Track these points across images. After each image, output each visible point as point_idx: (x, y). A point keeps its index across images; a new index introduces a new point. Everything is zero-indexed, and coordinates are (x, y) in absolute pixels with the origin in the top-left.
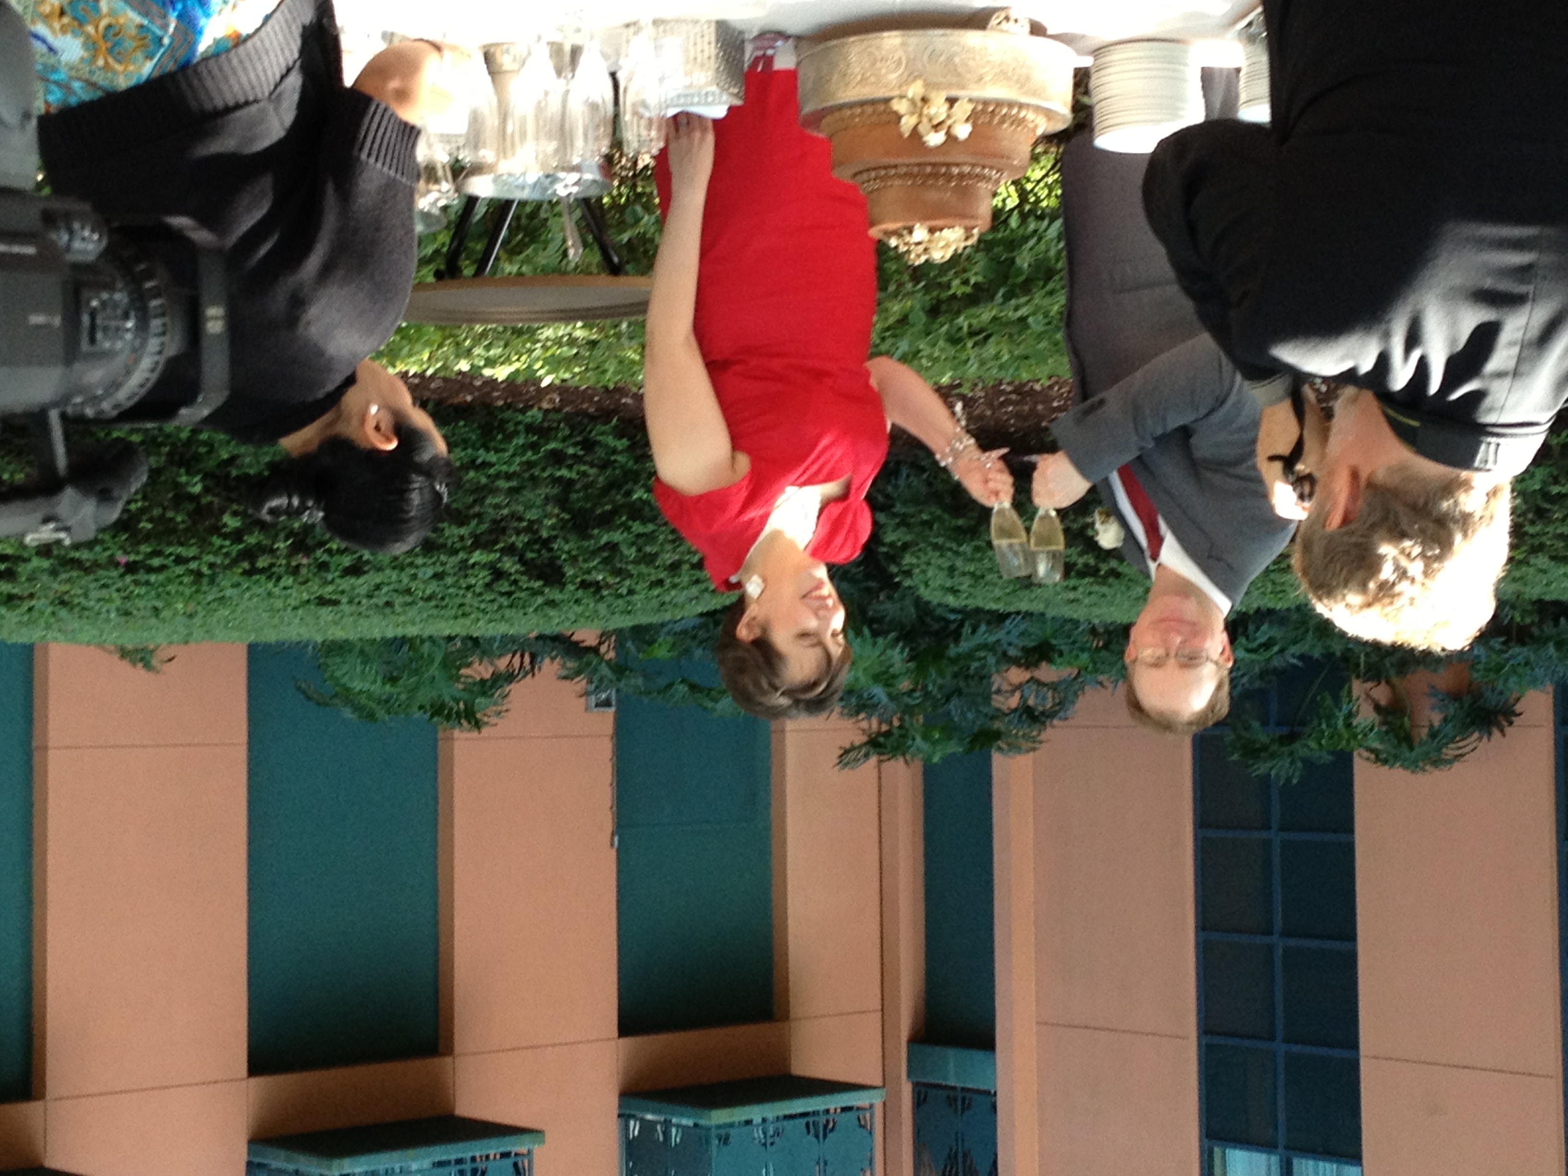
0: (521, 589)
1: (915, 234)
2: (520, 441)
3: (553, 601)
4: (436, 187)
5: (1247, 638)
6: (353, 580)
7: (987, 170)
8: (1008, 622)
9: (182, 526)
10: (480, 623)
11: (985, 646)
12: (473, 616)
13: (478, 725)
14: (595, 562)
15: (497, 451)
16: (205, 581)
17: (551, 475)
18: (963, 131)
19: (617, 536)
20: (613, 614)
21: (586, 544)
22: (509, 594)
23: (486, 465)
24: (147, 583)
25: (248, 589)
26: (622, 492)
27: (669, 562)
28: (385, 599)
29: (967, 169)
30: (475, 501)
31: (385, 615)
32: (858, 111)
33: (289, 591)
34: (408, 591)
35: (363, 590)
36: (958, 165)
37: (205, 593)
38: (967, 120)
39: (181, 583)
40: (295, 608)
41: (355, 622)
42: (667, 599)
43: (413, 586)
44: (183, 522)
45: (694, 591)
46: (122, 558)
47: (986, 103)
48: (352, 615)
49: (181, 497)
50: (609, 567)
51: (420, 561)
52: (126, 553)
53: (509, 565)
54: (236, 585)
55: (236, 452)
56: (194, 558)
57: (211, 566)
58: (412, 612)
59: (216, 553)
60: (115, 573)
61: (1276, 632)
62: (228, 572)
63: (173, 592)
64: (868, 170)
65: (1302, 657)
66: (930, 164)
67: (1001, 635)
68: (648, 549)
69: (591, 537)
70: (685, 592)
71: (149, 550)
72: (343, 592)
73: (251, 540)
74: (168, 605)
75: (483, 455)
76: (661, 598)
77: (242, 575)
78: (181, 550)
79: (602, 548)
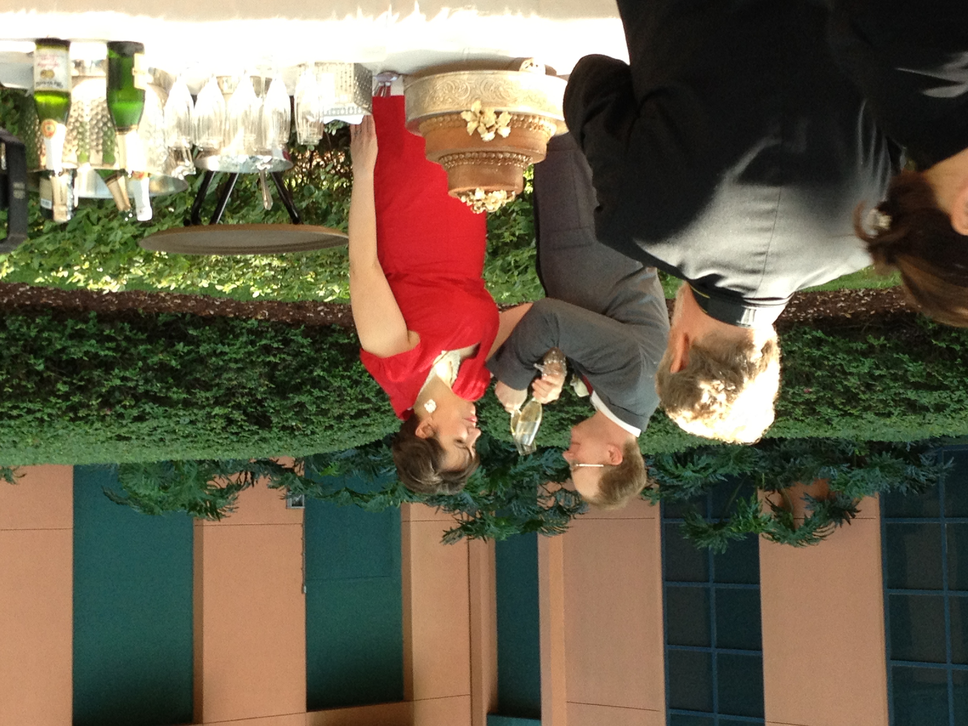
0: (245, 431)
1: (476, 194)
2: (244, 339)
3: (265, 438)
4: (182, 163)
5: (693, 464)
6: (139, 424)
7: (520, 156)
8: (547, 453)
9: (31, 391)
10: (220, 452)
11: (533, 468)
12: (214, 448)
13: (218, 516)
14: (290, 415)
15: (229, 345)
16: (46, 424)
17: (263, 361)
18: (505, 132)
19: (304, 398)
20: (302, 446)
21: (285, 403)
22: (237, 434)
23: (223, 353)
24: (10, 426)
25: (73, 429)
26: (307, 371)
27: (336, 415)
28: (160, 436)
29: (508, 155)
30: (216, 376)
31: (158, 446)
32: (441, 119)
33: (98, 432)
34: (174, 432)
35: (145, 431)
36: (502, 152)
37: (46, 432)
38: (508, 125)
39: (31, 426)
40: (103, 442)
41: (140, 451)
42: (335, 437)
43: (177, 428)
44: (32, 388)
45: (352, 432)
47: (519, 115)
48: (138, 446)
49: (31, 372)
50: (299, 418)
51: (181, 413)
53: (237, 415)
54: (66, 427)
55: (65, 345)
56: (39, 410)
57: (50, 415)
58: (176, 445)
59: (52, 408)
61: (712, 461)
62: (59, 419)
63: (25, 432)
64: (448, 155)
65: (726, 476)
66: (484, 152)
67: (543, 461)
68: (323, 406)
69: (288, 398)
70: (347, 433)
71: (10, 405)
72: (133, 432)
73: (75, 399)
74: (22, 439)
75: (220, 348)
76: (332, 437)
77: (69, 421)
78: (30, 405)
79: (296, 405)
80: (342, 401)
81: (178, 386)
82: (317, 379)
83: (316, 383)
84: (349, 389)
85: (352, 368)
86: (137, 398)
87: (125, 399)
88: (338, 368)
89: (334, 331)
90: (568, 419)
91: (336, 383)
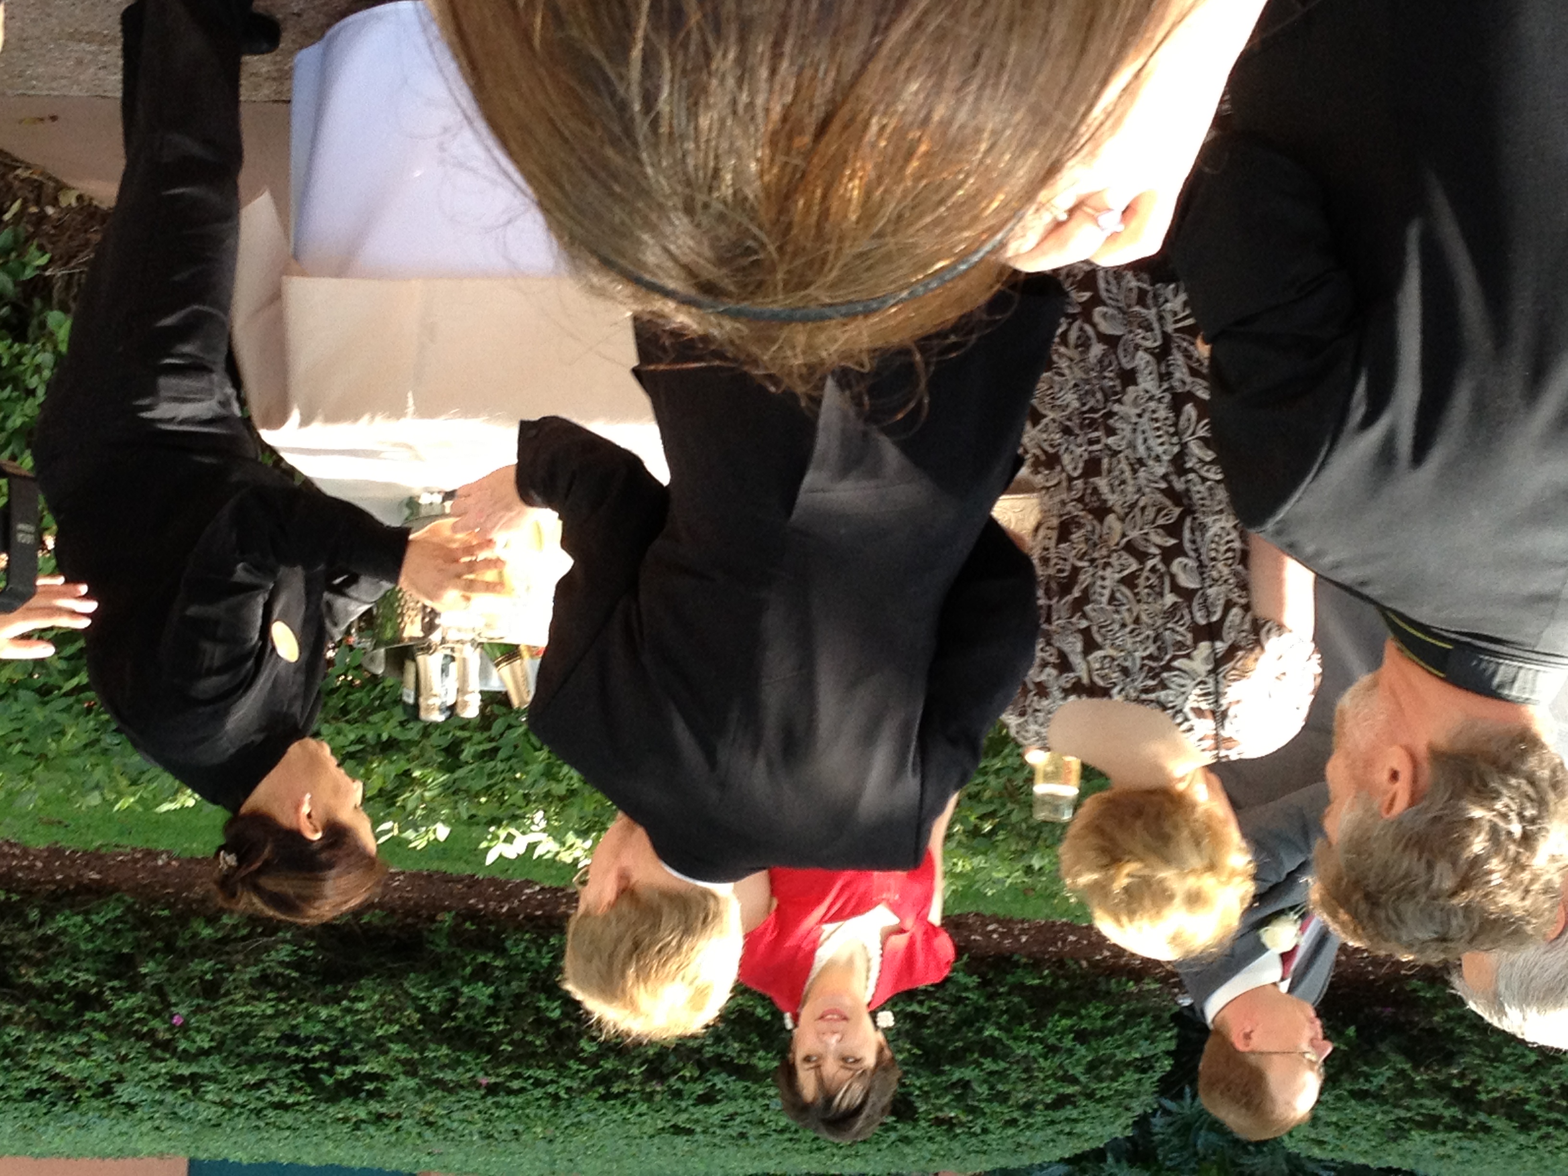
3: (907, 1137)
6: (706, 1110)
9: (540, 1050)
10: (836, 1159)
12: (827, 1151)
14: (947, 1100)
16: (563, 1105)
17: (902, 1010)
19: (968, 1073)
20: (969, 1153)
21: (938, 1080)
24: (507, 1106)
25: (604, 1114)
26: (974, 1029)
27: (1021, 1102)
28: (740, 1130)
31: (738, 1146)
33: (644, 1118)
34: (761, 1123)
35: (716, 1120)
37: (562, 1117)
39: (539, 1106)
40: (651, 1137)
41: (711, 1153)
42: (1022, 1140)
43: (766, 1116)
44: (542, 1046)
45: (1050, 1132)
46: (484, 1080)
48: (708, 1145)
49: (542, 1021)
50: (962, 1104)
52: (487, 1074)
54: (592, 1110)
56: (552, 1082)
57: (569, 1090)
58: (766, 1146)
59: (572, 1077)
60: (477, 1095)
62: (584, 1097)
63: (532, 1117)
68: (1000, 1087)
69: (942, 1073)
70: (1040, 1133)
71: (509, 1072)
72: (697, 1121)
73: (608, 1065)
74: (528, 1128)
76: (1016, 1139)
77: (597, 1099)
78: (540, 1073)
79: (954, 1085)
80: (1030, 1079)
81: (767, 1049)
82: (990, 1043)
83: (989, 1049)
84: (1041, 1060)
85: (1045, 1026)
86: (703, 1067)
87: (684, 1067)
88: (1022, 1024)
89: (1016, 964)
90: (1410, 1120)
91: (1021, 1049)
